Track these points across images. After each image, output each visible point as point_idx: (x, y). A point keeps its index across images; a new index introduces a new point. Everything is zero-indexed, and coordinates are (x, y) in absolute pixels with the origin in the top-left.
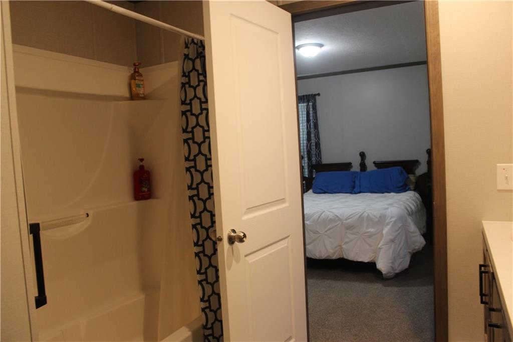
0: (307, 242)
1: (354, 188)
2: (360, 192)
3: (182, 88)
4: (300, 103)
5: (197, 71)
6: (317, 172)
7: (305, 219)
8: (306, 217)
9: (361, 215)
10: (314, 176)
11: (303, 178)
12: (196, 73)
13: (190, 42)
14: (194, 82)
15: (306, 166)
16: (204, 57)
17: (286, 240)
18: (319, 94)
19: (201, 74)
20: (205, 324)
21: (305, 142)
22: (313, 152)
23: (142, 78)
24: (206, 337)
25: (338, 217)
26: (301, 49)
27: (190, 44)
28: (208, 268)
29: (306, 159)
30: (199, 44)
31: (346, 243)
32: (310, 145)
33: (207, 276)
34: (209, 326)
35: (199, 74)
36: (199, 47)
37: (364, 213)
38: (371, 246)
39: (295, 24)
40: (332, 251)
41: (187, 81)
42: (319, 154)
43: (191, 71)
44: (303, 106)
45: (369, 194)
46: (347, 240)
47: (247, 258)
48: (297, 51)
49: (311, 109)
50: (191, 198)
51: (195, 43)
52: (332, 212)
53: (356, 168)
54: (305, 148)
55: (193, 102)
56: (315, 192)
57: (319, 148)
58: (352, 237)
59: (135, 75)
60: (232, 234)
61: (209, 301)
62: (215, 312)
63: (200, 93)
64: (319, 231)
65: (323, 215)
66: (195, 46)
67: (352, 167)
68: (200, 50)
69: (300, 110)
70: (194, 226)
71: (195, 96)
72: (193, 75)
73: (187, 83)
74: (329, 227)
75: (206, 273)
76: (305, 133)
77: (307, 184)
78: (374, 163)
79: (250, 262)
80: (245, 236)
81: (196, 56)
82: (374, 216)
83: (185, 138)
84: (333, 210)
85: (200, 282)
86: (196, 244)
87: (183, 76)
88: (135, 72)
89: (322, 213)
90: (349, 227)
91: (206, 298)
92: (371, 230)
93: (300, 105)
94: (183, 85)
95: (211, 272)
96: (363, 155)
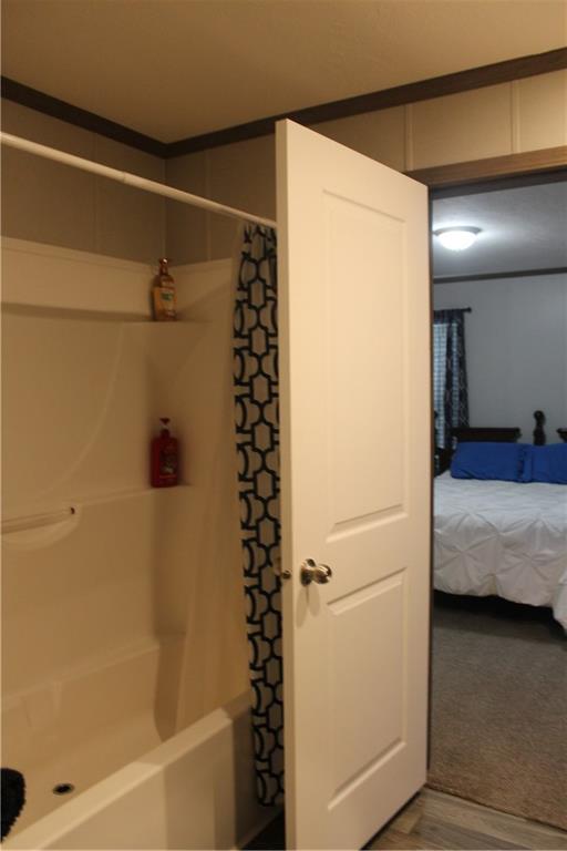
0: (436, 564)
1: (521, 472)
2: (531, 481)
3: (236, 309)
4: (436, 323)
5: (263, 281)
6: (459, 441)
7: (435, 526)
8: (436, 521)
9: (531, 526)
10: (454, 447)
11: (435, 449)
12: (261, 284)
13: (253, 231)
14: (257, 300)
15: (441, 429)
16: (275, 257)
17: (400, 576)
18: (469, 310)
19: (269, 287)
20: (254, 706)
21: (442, 389)
22: (455, 408)
23: (171, 285)
24: (256, 729)
25: (491, 525)
26: (441, 236)
27: (254, 235)
28: (265, 613)
29: (442, 418)
30: (269, 235)
31: (503, 571)
32: (451, 394)
33: (262, 628)
34: (262, 710)
35: (266, 287)
36: (269, 240)
37: (535, 522)
38: (545, 578)
39: (435, 203)
40: (479, 584)
41: (246, 297)
42: (465, 412)
43: (253, 281)
44: (441, 328)
45: (547, 486)
46: (505, 566)
47: (331, 607)
48: (435, 238)
49: (455, 334)
50: (243, 495)
51: (261, 234)
52: (482, 517)
53: (527, 437)
54: (442, 399)
55: (254, 334)
56: (454, 476)
57: (466, 400)
58: (514, 560)
59: (162, 279)
60: (309, 568)
61: (263, 668)
62: (273, 688)
63: (266, 320)
64: (458, 547)
65: (467, 519)
66: (262, 239)
67: (520, 436)
68: (270, 245)
69: (435, 335)
70: (246, 543)
71: (259, 324)
72: (257, 289)
73: (244, 301)
74: (474, 542)
75: (261, 622)
76: (443, 373)
77: (443, 461)
78: (559, 431)
79: (337, 613)
80: (329, 573)
81: (262, 256)
82: (556, 529)
83: (238, 394)
84: (483, 514)
85: (251, 637)
86: (248, 573)
87: (239, 289)
88: (162, 273)
89: (464, 518)
90: (510, 545)
91: (259, 664)
92: (548, 552)
93: (435, 326)
94: (239, 304)
95: (270, 620)
96: (539, 417)
